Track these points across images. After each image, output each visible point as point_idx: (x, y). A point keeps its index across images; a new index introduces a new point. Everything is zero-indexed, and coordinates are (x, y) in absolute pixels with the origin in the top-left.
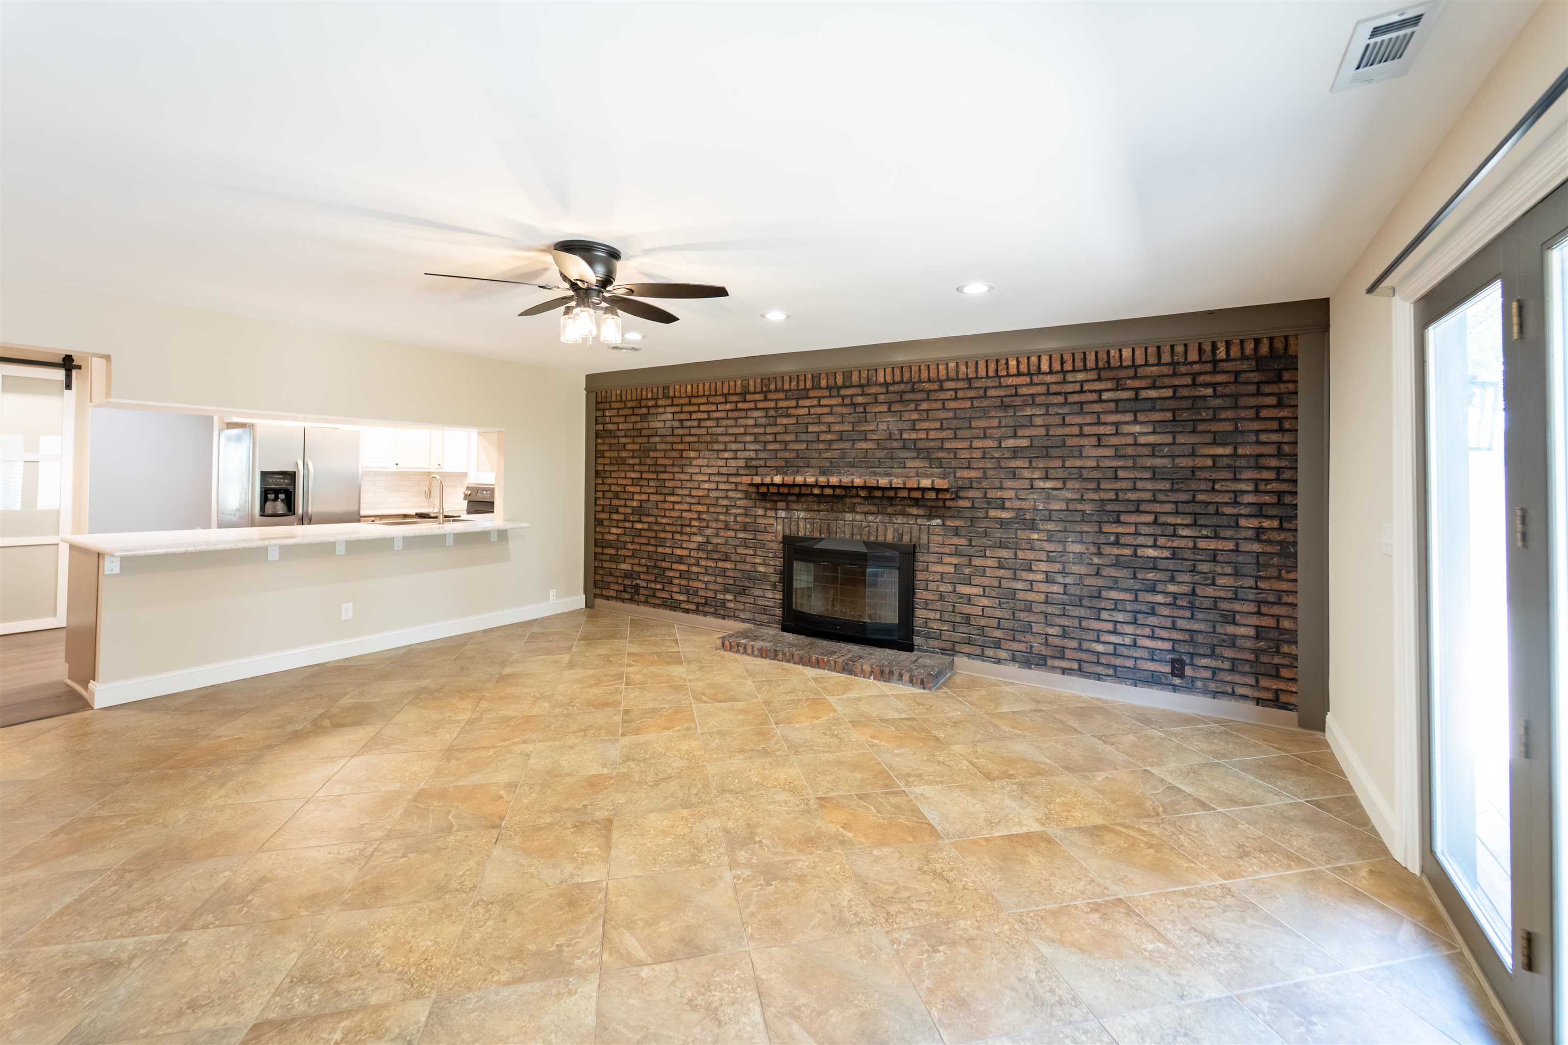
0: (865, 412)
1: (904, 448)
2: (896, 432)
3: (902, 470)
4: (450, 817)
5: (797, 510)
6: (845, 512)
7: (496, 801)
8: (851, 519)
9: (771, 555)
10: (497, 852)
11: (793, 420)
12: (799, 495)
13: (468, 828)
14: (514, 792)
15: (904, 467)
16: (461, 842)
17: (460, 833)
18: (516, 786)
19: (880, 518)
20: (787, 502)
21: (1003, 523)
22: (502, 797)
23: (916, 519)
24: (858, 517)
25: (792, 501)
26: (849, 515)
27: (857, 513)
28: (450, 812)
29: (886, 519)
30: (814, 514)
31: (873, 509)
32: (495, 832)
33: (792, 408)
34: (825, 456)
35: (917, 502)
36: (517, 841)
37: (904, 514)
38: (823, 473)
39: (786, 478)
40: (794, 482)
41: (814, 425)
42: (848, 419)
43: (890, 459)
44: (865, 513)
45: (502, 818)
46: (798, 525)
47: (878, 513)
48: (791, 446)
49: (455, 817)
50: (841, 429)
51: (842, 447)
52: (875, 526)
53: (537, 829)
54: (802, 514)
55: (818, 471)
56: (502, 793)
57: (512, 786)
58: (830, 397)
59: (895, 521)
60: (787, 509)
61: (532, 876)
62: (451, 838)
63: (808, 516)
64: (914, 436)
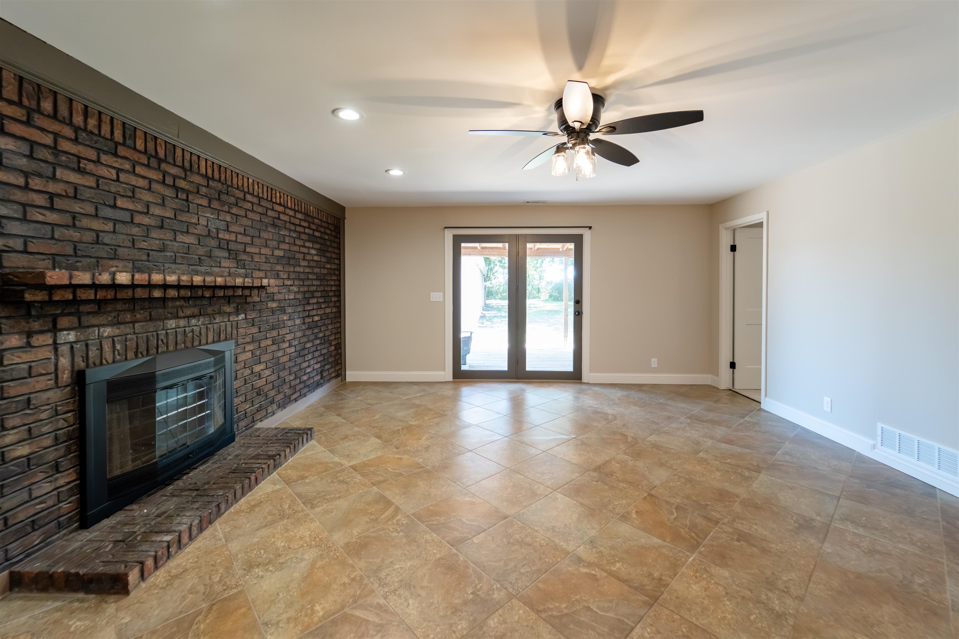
0: (187, 200)
1: (219, 247)
2: (214, 230)
3: (218, 269)
4: (676, 515)
5: (98, 326)
6: (167, 318)
7: (641, 511)
8: (174, 326)
9: (44, 416)
10: (657, 483)
11: (90, 181)
12: (100, 303)
13: (667, 502)
14: (627, 512)
15: (220, 267)
16: (674, 496)
17: (673, 502)
18: (623, 516)
19: (202, 319)
20: (79, 315)
21: (273, 311)
22: (637, 512)
23: (229, 316)
24: (182, 322)
25: (89, 313)
26: (171, 321)
27: (181, 318)
28: (675, 519)
29: (207, 319)
30: (127, 329)
31: (196, 311)
32: (653, 492)
33: (89, 160)
34: (141, 246)
35: (229, 300)
36: (645, 482)
37: (220, 313)
38: (136, 269)
39: (137, 276)
40: (149, 281)
41: (125, 199)
42: (171, 204)
43: (207, 257)
44: (188, 317)
45: (645, 498)
46: (101, 349)
47: (200, 315)
48: (85, 222)
49: (673, 514)
50: (162, 214)
51: (162, 236)
52: (198, 330)
53: (630, 483)
54: (107, 331)
55: (130, 265)
56: (634, 516)
57: (625, 518)
58: (148, 166)
59: (215, 322)
60: (80, 327)
61: (647, 467)
62: (678, 501)
63: (117, 332)
64: (227, 237)
